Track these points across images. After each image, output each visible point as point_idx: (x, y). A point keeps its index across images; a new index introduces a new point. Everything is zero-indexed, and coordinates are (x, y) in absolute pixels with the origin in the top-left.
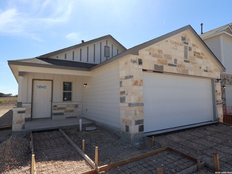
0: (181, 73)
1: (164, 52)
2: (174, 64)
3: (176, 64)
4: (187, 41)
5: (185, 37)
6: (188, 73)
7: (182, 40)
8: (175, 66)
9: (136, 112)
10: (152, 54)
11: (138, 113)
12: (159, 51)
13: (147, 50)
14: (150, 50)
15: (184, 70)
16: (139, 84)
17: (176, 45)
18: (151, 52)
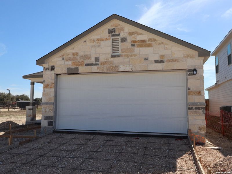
0: (105, 70)
1: (81, 54)
2: (94, 63)
3: (97, 63)
4: (118, 32)
5: (114, 28)
6: (118, 70)
7: (109, 33)
8: (96, 65)
9: (45, 109)
10: (65, 59)
11: (47, 110)
12: (74, 54)
13: (60, 56)
14: (63, 55)
15: (111, 66)
16: (50, 86)
17: (98, 42)
18: (64, 57)
